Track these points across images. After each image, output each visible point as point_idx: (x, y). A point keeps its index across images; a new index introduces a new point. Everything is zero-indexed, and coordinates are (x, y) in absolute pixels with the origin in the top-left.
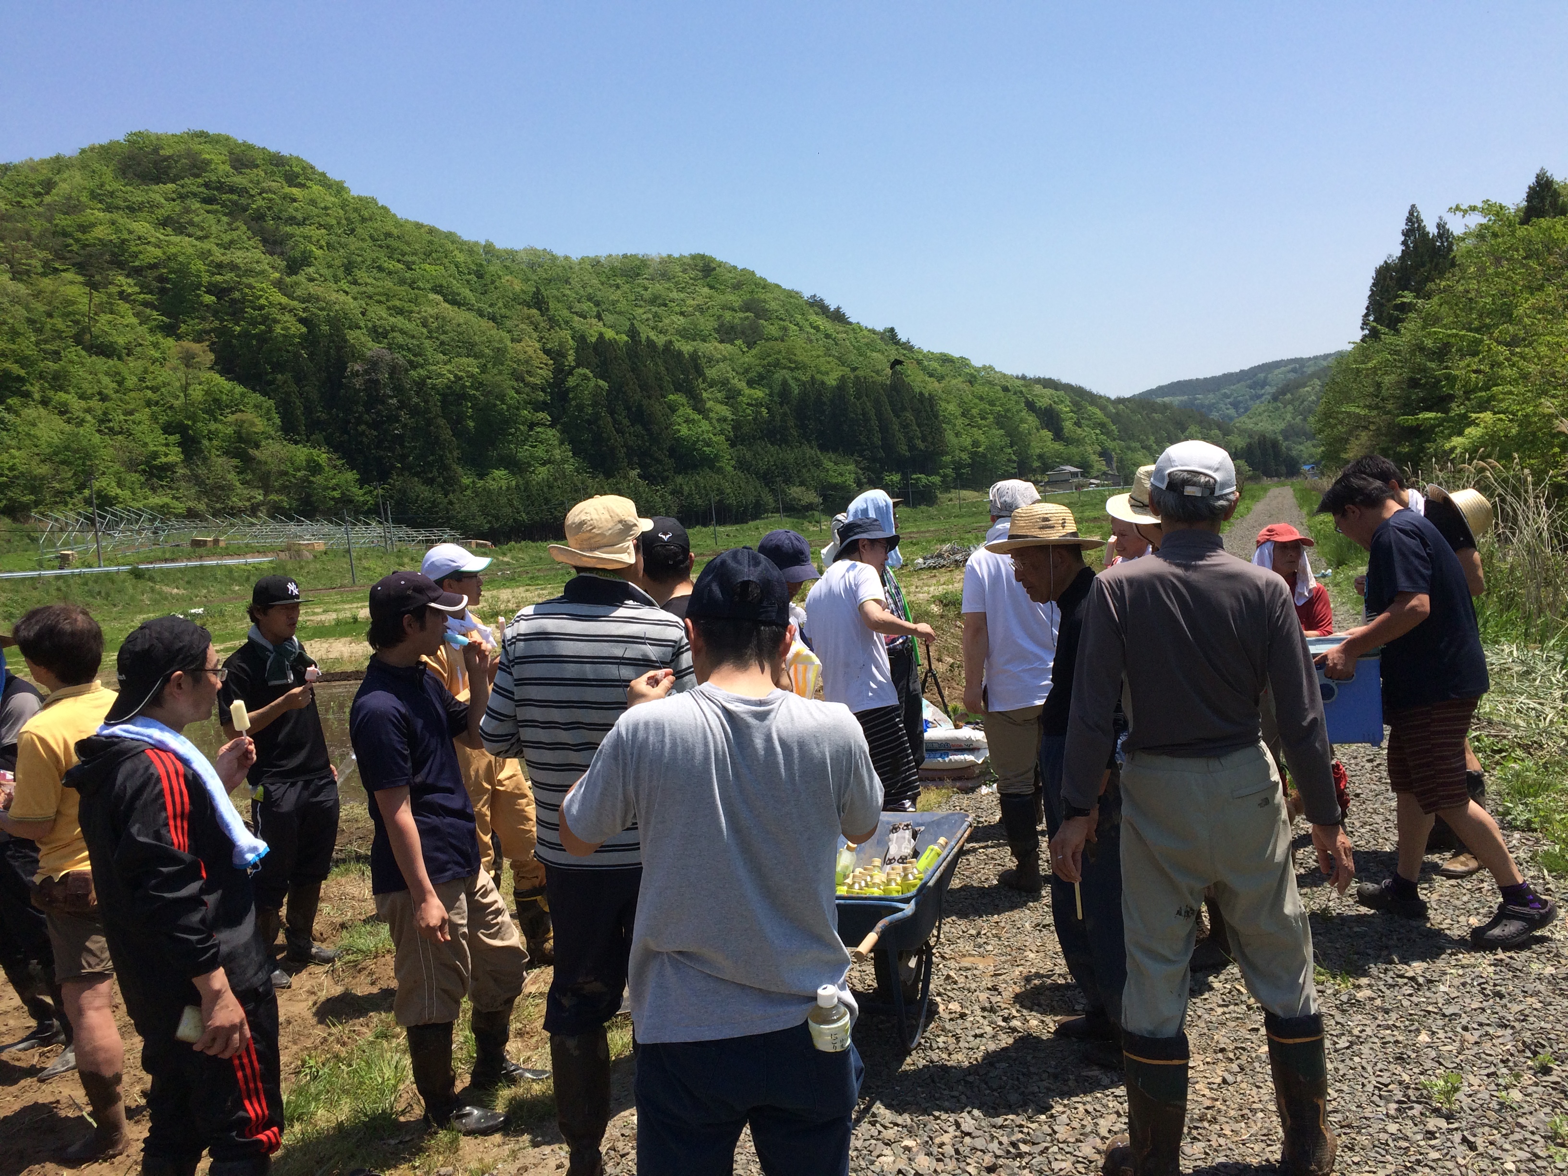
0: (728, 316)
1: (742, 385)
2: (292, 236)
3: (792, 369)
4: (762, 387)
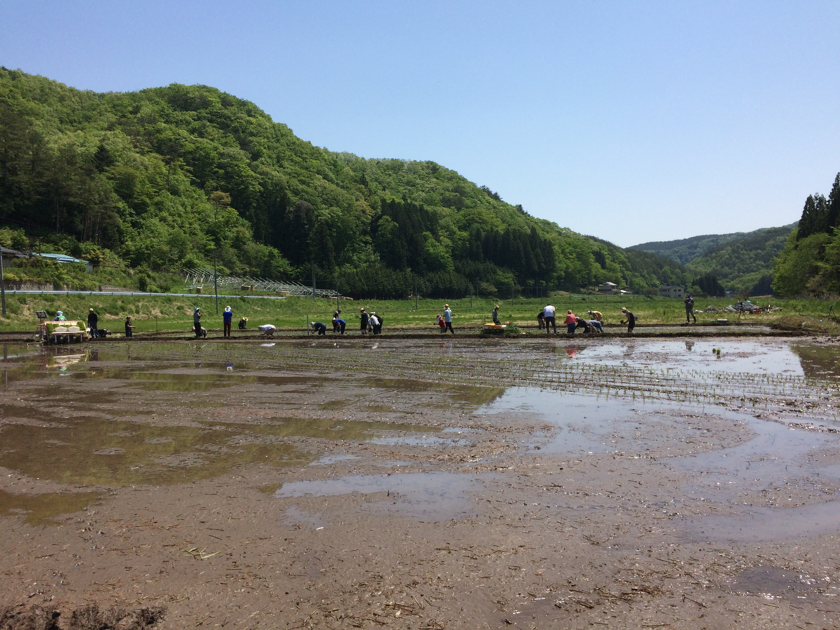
0: (447, 194)
1: (456, 229)
2: (253, 141)
3: (481, 223)
4: (466, 231)
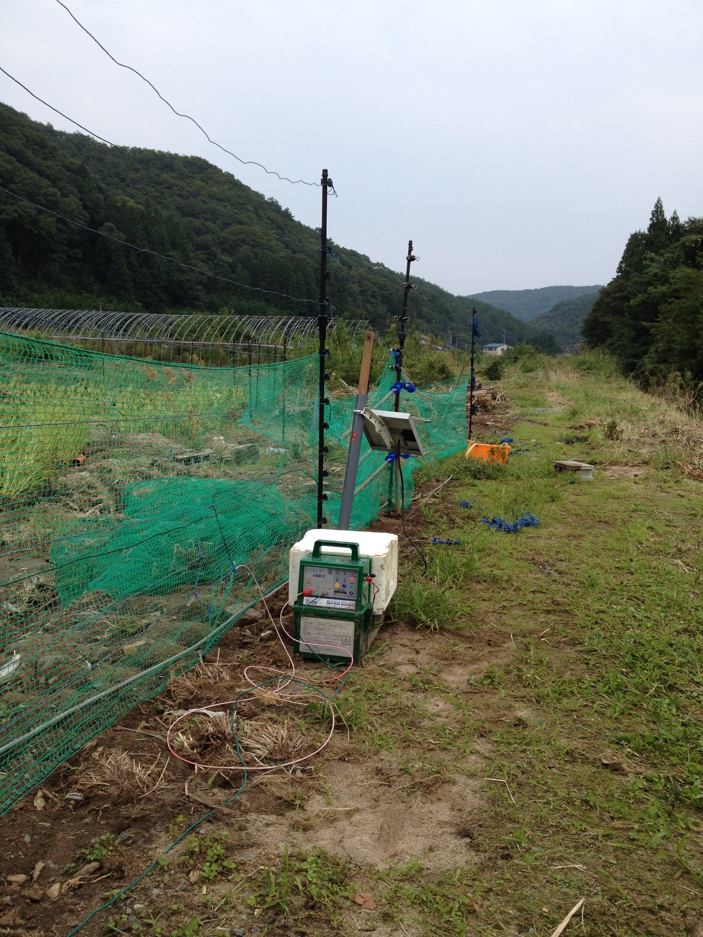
1: (218, 252)
3: (253, 246)
4: (230, 255)
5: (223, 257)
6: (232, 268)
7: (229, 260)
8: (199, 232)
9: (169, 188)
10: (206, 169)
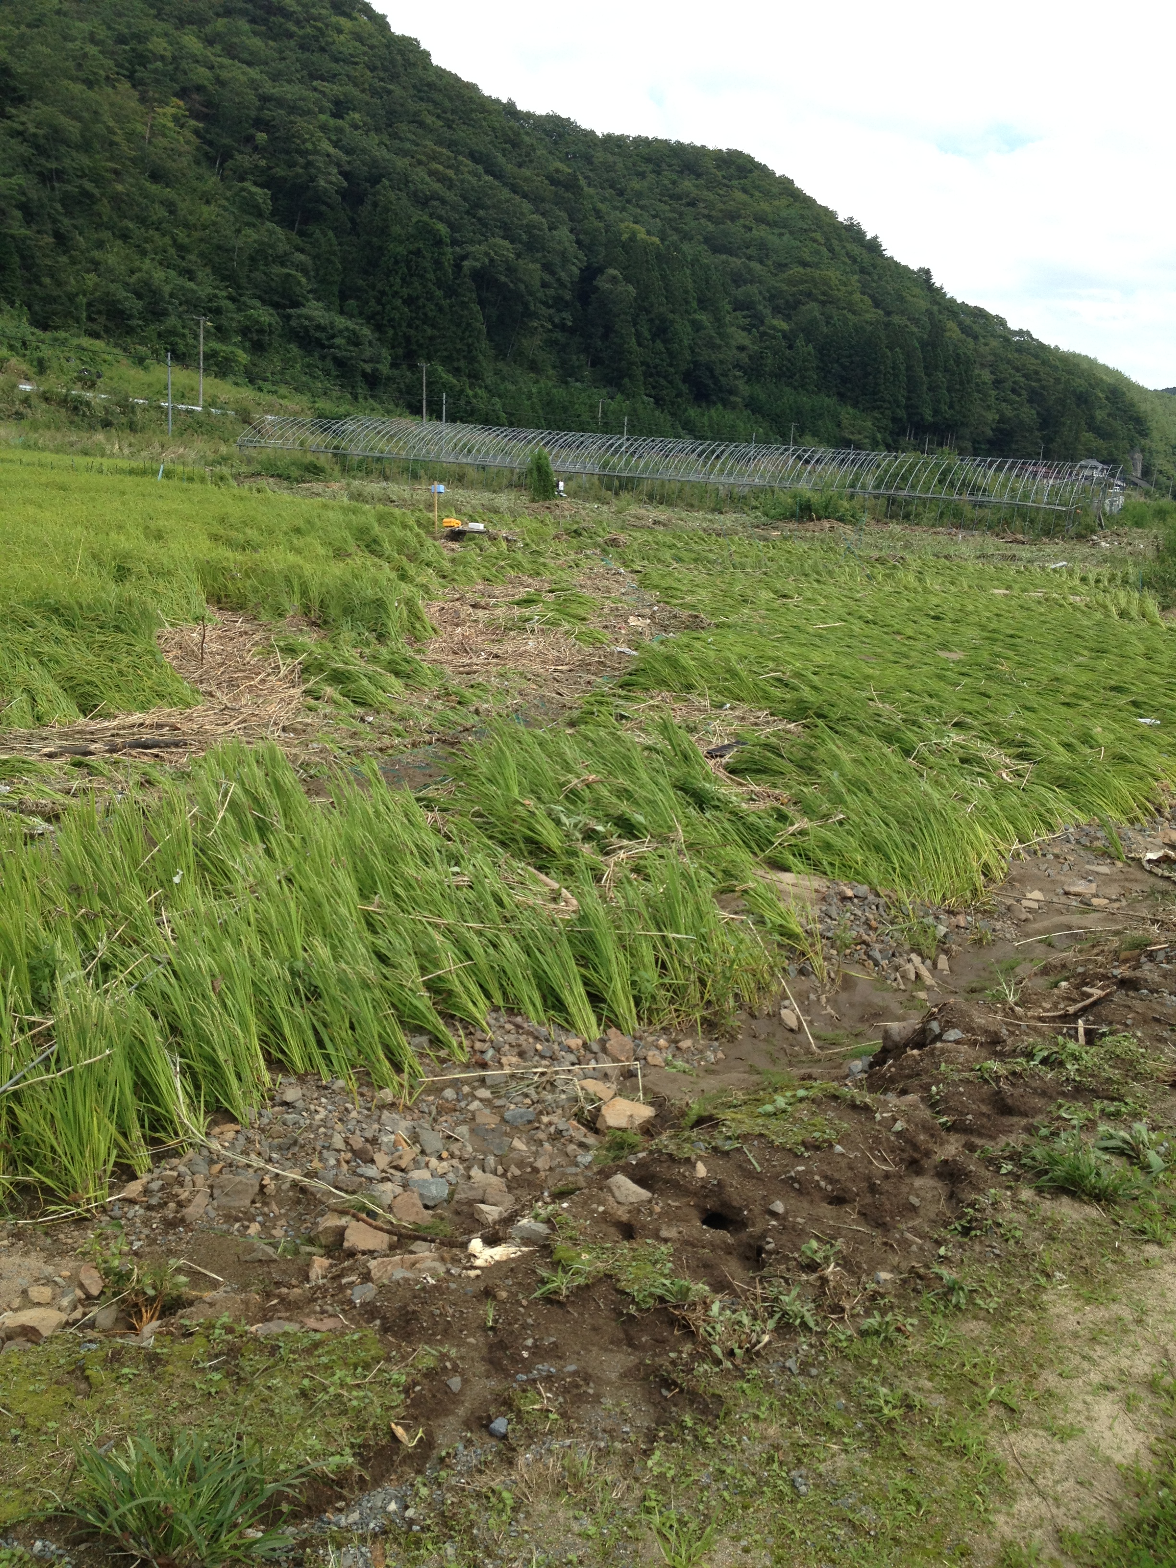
1: (767, 312)
3: (823, 303)
4: (788, 318)
5: (775, 322)
6: (789, 339)
7: (784, 326)
8: (738, 279)
9: (692, 204)
10: (751, 171)
